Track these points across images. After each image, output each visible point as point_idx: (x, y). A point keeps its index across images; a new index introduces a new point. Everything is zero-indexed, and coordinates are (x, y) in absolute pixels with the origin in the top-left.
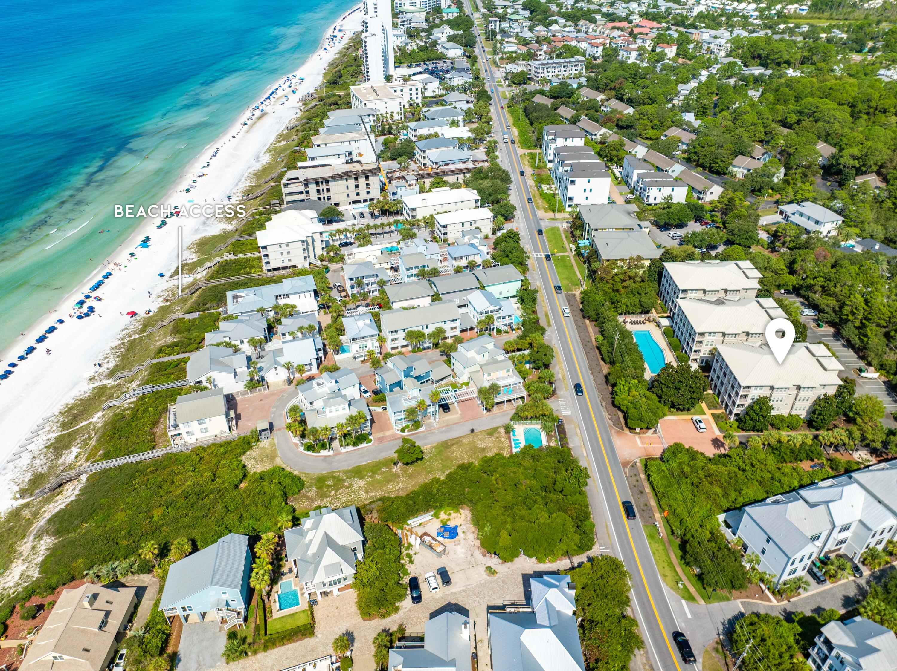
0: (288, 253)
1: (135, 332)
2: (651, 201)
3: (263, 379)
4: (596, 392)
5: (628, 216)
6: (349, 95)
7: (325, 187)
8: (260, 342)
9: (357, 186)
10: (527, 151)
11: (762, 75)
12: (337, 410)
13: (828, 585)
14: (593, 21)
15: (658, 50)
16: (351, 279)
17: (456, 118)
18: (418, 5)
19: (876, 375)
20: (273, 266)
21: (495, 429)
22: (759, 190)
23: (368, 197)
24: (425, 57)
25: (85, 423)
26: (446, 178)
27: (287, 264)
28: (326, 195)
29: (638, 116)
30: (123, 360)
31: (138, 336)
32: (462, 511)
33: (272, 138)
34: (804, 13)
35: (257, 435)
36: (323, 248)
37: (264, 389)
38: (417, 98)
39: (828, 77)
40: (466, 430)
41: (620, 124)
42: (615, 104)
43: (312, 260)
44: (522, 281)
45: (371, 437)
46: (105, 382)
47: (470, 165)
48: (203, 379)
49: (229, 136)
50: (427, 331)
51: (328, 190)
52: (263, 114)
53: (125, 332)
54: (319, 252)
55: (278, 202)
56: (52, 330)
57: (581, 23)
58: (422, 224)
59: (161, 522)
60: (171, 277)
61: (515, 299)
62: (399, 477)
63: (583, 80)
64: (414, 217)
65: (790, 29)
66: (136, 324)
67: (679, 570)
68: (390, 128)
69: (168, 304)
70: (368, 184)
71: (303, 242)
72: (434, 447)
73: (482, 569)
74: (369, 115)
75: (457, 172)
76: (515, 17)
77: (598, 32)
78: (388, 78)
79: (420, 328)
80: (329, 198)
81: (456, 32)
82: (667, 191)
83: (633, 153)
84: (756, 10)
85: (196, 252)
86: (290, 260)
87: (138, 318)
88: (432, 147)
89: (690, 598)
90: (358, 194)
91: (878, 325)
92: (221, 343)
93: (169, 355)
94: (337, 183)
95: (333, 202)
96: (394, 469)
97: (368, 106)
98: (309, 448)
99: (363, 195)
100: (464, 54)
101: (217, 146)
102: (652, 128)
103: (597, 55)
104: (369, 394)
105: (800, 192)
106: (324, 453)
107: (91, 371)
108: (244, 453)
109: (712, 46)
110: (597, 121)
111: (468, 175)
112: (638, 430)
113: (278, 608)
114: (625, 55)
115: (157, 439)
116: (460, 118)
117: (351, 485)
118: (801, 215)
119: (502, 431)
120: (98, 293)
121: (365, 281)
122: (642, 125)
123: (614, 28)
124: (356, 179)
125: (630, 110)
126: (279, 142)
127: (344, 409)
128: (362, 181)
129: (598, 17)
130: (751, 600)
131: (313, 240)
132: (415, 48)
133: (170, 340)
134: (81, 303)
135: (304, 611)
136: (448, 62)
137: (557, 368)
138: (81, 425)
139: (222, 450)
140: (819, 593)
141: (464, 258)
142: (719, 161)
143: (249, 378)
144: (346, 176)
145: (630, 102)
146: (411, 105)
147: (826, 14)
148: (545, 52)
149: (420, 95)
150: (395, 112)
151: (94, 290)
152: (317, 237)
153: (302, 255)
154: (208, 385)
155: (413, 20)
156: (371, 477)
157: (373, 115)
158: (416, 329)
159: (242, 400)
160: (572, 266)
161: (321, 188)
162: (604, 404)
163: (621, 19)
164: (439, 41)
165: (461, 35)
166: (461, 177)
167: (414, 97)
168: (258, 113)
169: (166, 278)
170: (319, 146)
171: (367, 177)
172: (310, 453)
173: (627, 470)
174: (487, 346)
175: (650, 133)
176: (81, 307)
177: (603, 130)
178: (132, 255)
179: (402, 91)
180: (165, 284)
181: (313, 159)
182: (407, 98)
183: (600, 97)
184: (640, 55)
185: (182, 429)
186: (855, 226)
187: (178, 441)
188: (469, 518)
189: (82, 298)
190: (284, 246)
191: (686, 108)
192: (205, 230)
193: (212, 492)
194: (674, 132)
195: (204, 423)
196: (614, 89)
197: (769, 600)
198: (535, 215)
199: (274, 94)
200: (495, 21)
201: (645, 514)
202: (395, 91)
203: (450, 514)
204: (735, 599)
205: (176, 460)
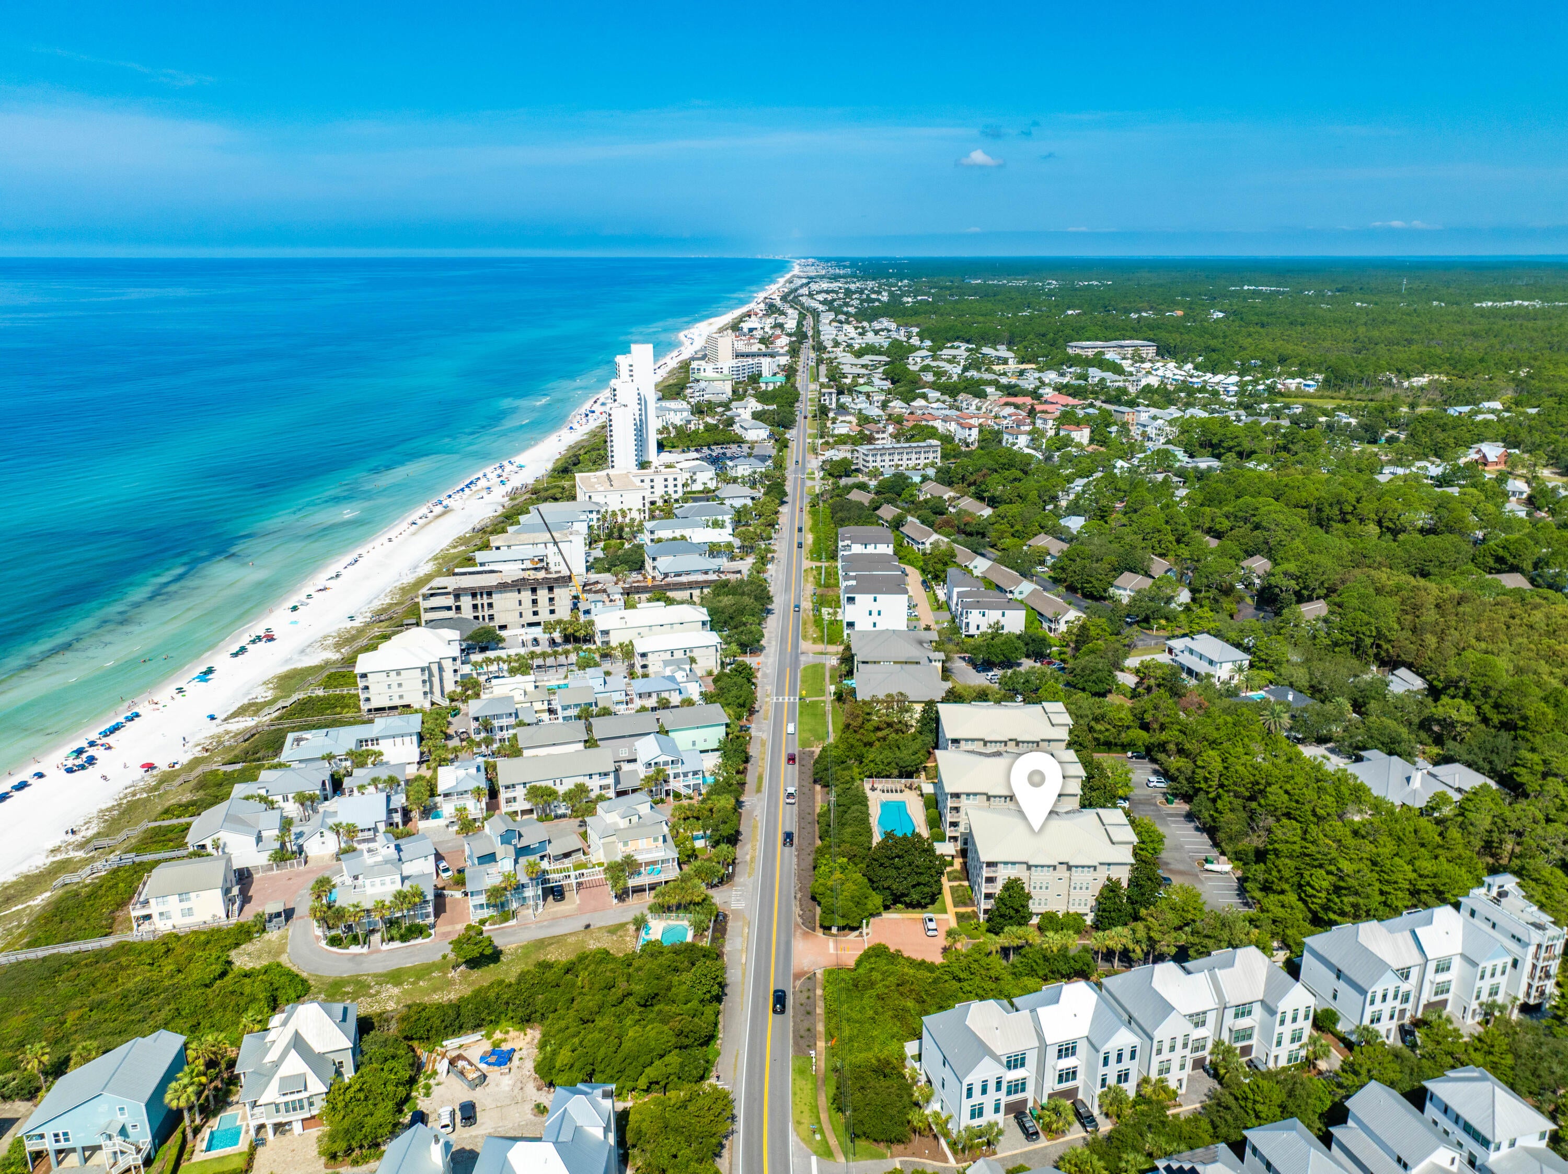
0: (400, 685)
1: (143, 790)
2: (973, 630)
3: (301, 849)
4: (794, 880)
5: (919, 647)
6: (574, 486)
7: (486, 600)
8: (312, 799)
9: (535, 602)
10: (815, 564)
11: (1210, 469)
12: (383, 884)
13: (1043, 1142)
14: (982, 395)
15: (1062, 433)
16: (476, 719)
17: (720, 518)
18: (726, 371)
19: (1227, 867)
20: (374, 704)
21: (622, 926)
22: (1146, 620)
23: (553, 618)
24: (710, 440)
25: (20, 907)
26: (670, 594)
27: (396, 702)
28: (487, 613)
29: (993, 520)
30: (109, 827)
31: (145, 795)
32: (529, 1031)
33: (445, 543)
34: (1311, 390)
35: (263, 923)
36: (456, 682)
37: (299, 863)
38: (676, 492)
39: (1292, 471)
40: (579, 925)
41: (968, 529)
42: (968, 503)
43: (437, 698)
44: (727, 725)
45: (432, 931)
46: (72, 854)
47: (714, 577)
48: (208, 843)
49: (384, 539)
50: (561, 789)
51: (490, 605)
52: (447, 510)
53: (129, 790)
54: (450, 687)
55: (414, 621)
56: (22, 786)
57: (960, 398)
58: (618, 653)
59: (74, 1028)
60: (226, 720)
61: (718, 753)
62: (454, 984)
63: (931, 472)
64: (607, 643)
65: (1276, 409)
66: (150, 779)
67: (823, 1116)
68: (621, 529)
69: (206, 754)
70: (551, 600)
71: (423, 670)
72: (521, 947)
73: (528, 1107)
74: (591, 512)
75: (691, 585)
76: (866, 389)
77: (984, 410)
78: (643, 465)
79: (550, 784)
80: (491, 618)
81: (766, 407)
82: (994, 616)
83: (971, 567)
84: (1236, 384)
85: (274, 689)
86: (401, 697)
87: (155, 772)
88: (666, 553)
89: (826, 1153)
90: (535, 613)
91: (1237, 795)
92: (252, 797)
93: (178, 817)
94: (504, 595)
95: (496, 623)
96: (451, 974)
97: (593, 499)
98: (335, 941)
99: (544, 616)
100: (772, 435)
101: (359, 551)
102: (1013, 535)
103: (970, 440)
104: (450, 873)
105: (1197, 621)
106: (355, 949)
107: (59, 838)
108: (237, 945)
109: (1149, 429)
110: (931, 526)
111: (706, 591)
112: (834, 930)
113: (204, 1147)
114: (1011, 440)
115: (115, 926)
116: (727, 518)
117: (378, 993)
118: (1191, 652)
119: (632, 928)
120: (110, 740)
121: (496, 723)
122: (997, 531)
123: (1007, 404)
124: (534, 590)
125: (987, 512)
126: (455, 547)
127: (393, 883)
128: (543, 595)
129: (990, 390)
130: (917, 1160)
131: (441, 669)
132: (701, 427)
133: (186, 798)
134: (80, 752)
135: (240, 1154)
136: (745, 447)
137: (748, 847)
138: (14, 909)
139: (203, 938)
140: (1025, 1153)
141: (654, 696)
142: (1092, 579)
143: (277, 845)
144: (517, 585)
145: (993, 502)
146: (666, 501)
147: (1343, 392)
148: (891, 435)
149: (679, 488)
150: (635, 508)
151: (106, 736)
152: (448, 666)
153: (420, 688)
154: (214, 852)
155: (708, 391)
156: (413, 983)
157: (598, 512)
158: (543, 784)
159: (262, 879)
160: (824, 714)
161: (479, 601)
162: (799, 896)
163: (1025, 393)
164: (737, 419)
165: (773, 411)
166: (696, 592)
167: (671, 490)
168: (438, 509)
169: (218, 721)
170: (498, 548)
171: (551, 589)
172: (335, 949)
173: (798, 983)
174: (639, 807)
175: (1008, 541)
176: (77, 757)
177: (935, 537)
178: (180, 690)
179: (652, 481)
180: (214, 729)
181: (482, 564)
182: (659, 491)
183: (948, 494)
184: (1032, 440)
185: (154, 908)
186: (1267, 669)
187: (146, 927)
188: (536, 1041)
189: (84, 744)
190: (393, 674)
191: (1074, 509)
192: (300, 660)
193: (166, 990)
194: (1043, 541)
195: (188, 899)
196: (974, 483)
197: (945, 1160)
198: (796, 646)
199: (473, 487)
200: (831, 393)
201: (801, 1042)
202: (642, 481)
203: (507, 1032)
204: (892, 1156)
205: (130, 950)
